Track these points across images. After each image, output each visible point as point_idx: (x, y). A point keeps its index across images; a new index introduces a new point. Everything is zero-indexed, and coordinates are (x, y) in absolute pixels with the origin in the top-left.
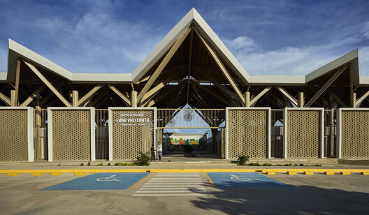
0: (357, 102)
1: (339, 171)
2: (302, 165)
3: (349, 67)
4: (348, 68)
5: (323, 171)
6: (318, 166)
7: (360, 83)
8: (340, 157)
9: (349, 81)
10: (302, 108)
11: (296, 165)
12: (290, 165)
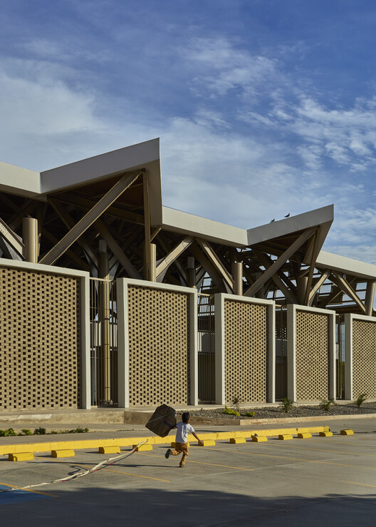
0: (158, 269)
1: (128, 442)
2: (41, 432)
3: (141, 176)
4: (140, 180)
5: (94, 444)
6: (80, 432)
7: (164, 222)
8: (127, 405)
9: (142, 212)
10: (34, 265)
11: (26, 432)
12: (11, 433)
